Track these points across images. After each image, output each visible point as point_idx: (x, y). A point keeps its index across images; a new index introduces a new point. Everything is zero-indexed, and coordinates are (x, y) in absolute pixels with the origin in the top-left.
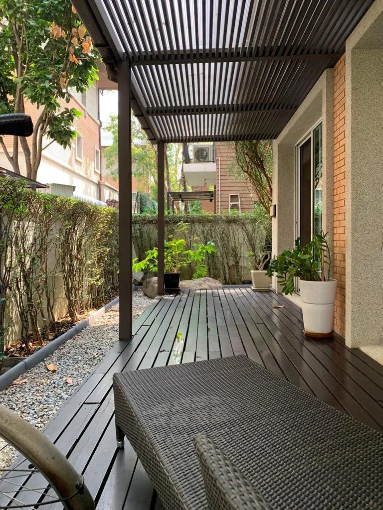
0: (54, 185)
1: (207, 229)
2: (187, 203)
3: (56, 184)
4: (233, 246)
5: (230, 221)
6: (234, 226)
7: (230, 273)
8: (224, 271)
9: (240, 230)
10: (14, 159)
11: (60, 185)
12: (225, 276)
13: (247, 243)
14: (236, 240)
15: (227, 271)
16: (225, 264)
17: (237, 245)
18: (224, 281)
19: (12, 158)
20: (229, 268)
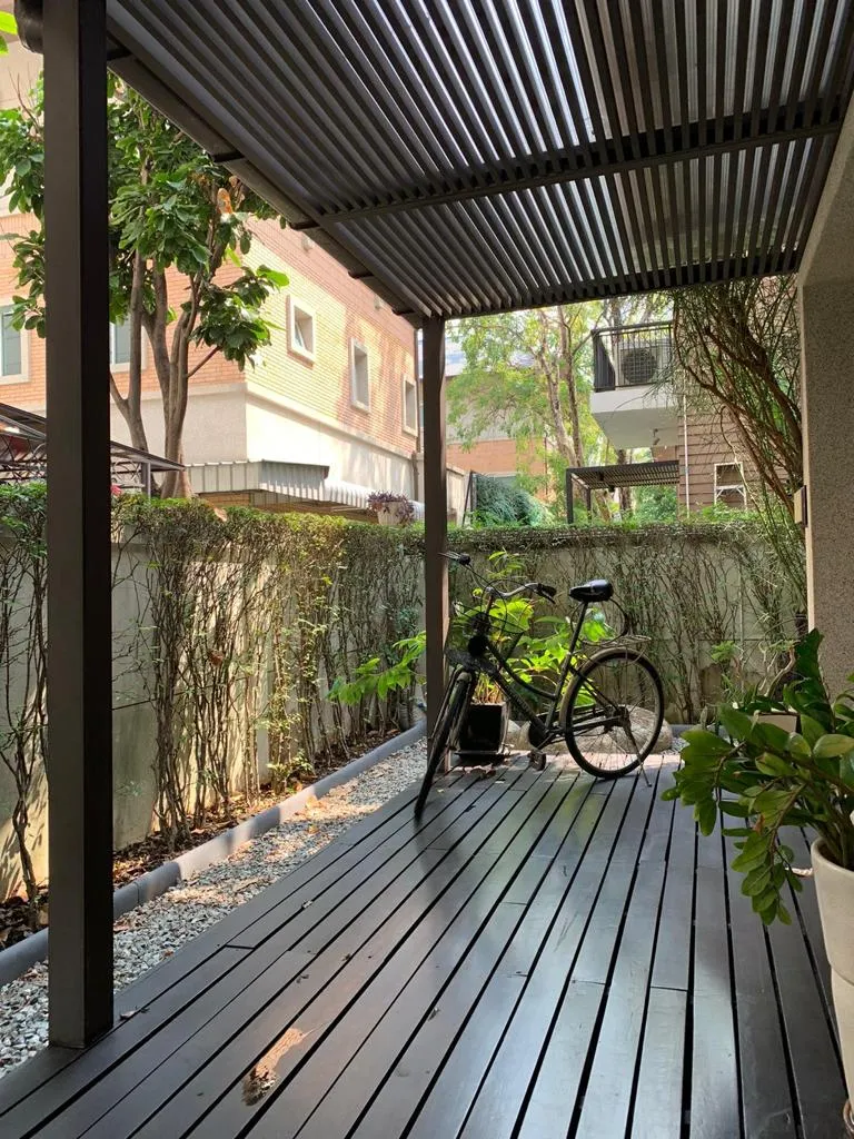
0: (264, 464)
1: (631, 561)
2: (628, 493)
3: (271, 463)
4: (711, 610)
5: (700, 538)
6: (712, 553)
7: (702, 686)
8: (684, 682)
9: (729, 563)
10: (130, 403)
11: (278, 464)
12: (688, 698)
13: (754, 600)
14: (720, 595)
15: (694, 683)
16: (688, 665)
17: (722, 608)
18: (686, 713)
19: (127, 401)
20: (702, 674)
